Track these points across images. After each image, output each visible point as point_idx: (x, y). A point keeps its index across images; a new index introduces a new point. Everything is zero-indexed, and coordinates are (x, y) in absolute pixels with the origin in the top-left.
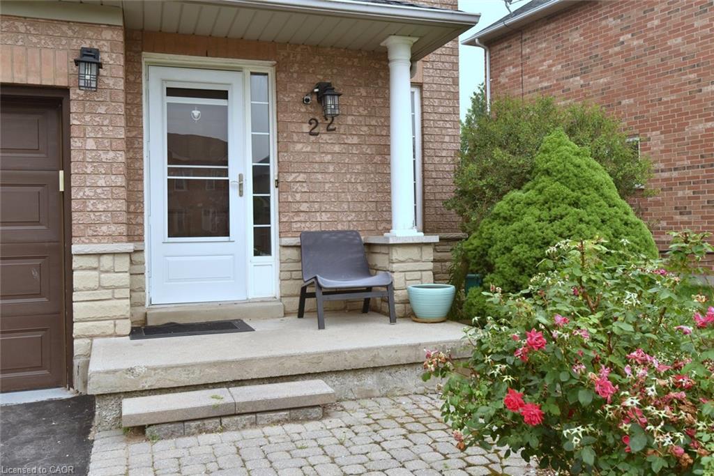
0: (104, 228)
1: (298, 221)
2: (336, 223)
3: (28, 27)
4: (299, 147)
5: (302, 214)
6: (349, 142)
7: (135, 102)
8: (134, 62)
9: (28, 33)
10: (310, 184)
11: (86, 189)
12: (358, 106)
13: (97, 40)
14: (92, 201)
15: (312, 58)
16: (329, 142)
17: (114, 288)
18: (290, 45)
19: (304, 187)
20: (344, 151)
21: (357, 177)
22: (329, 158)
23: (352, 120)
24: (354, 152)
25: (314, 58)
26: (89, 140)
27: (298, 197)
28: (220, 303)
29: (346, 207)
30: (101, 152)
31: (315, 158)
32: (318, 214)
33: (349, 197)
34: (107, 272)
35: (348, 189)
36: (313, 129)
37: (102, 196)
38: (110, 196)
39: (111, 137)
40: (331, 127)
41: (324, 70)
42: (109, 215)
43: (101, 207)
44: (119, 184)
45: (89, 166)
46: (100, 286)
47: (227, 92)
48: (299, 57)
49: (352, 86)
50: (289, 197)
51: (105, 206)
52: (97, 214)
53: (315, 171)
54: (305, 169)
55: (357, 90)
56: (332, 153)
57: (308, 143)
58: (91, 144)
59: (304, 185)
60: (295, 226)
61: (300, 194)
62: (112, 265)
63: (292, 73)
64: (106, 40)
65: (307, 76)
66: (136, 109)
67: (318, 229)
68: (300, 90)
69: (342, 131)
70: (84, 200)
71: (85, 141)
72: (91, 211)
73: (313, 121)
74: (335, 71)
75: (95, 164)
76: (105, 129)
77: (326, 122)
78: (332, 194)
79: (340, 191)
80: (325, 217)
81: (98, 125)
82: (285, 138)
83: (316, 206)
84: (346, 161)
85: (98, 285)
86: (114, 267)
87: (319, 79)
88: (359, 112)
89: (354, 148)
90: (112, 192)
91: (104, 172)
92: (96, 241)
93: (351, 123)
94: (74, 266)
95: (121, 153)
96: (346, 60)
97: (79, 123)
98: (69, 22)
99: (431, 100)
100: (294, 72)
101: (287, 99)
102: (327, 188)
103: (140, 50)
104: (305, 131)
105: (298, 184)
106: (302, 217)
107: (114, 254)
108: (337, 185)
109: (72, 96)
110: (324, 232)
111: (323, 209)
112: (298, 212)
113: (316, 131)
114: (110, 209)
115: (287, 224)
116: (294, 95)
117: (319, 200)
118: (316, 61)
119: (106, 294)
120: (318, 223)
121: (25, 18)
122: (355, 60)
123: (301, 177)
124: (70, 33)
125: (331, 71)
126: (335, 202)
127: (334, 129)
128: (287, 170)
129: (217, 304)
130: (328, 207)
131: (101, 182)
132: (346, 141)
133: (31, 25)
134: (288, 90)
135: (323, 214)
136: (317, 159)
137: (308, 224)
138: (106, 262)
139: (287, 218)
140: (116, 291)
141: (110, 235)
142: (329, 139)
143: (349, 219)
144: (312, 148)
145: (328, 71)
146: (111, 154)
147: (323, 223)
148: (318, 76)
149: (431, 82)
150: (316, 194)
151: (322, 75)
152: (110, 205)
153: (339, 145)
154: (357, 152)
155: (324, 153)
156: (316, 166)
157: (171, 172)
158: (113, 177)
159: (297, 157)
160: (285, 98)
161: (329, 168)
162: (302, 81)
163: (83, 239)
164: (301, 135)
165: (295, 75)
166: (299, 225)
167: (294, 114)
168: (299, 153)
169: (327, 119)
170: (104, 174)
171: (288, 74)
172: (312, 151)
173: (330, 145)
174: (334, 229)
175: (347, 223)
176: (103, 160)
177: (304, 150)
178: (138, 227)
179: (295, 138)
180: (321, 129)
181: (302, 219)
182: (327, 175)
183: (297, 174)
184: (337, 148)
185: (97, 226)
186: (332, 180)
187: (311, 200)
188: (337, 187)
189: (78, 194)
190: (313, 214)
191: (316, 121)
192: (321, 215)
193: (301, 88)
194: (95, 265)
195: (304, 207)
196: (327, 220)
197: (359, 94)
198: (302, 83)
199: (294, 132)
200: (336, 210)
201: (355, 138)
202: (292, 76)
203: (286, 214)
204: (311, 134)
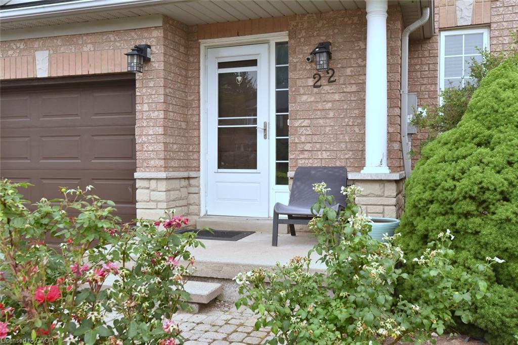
0: (152, 162)
1: (303, 158)
2: (335, 160)
3: (115, 37)
4: (304, 98)
5: (306, 153)
6: (348, 90)
7: (194, 76)
8: (193, 48)
9: (115, 41)
10: (313, 128)
11: (143, 137)
12: (357, 59)
13: (150, 38)
14: (146, 145)
15: (317, 23)
16: (331, 92)
17: (158, 202)
18: (299, 15)
19: (308, 130)
20: (343, 99)
21: (355, 120)
22: (329, 105)
23: (351, 71)
24: (352, 99)
25: (318, 23)
26: (145, 104)
27: (303, 139)
28: (247, 218)
29: (344, 146)
30: (151, 112)
31: (318, 107)
32: (319, 153)
33: (347, 138)
34: (154, 191)
35: (346, 132)
36: (316, 82)
37: (151, 141)
38: (155, 141)
39: (156, 101)
40: (332, 79)
41: (327, 32)
42: (155, 153)
43: (151, 148)
44: (160, 133)
45: (145, 122)
46: (150, 200)
47: (256, 60)
48: (306, 25)
49: (352, 41)
50: (296, 139)
51: (153, 148)
52: (149, 153)
53: (317, 117)
54: (309, 116)
55: (356, 45)
56: (333, 101)
57: (311, 94)
58: (146, 107)
59: (308, 129)
60: (300, 162)
61: (304, 136)
62: (156, 186)
63: (300, 38)
64: (154, 38)
65: (313, 39)
66: (193, 81)
67: (319, 165)
68: (306, 52)
69: (342, 81)
70: (142, 144)
71: (143, 105)
72: (146, 151)
73: (317, 76)
74: (336, 31)
75: (148, 120)
76: (153, 96)
77: (328, 75)
78: (332, 136)
79: (339, 133)
80: (325, 155)
81: (150, 94)
82: (294, 91)
83: (318, 146)
84: (345, 107)
85: (149, 199)
86: (157, 187)
87: (323, 40)
88: (357, 63)
89: (353, 95)
90: (157, 139)
91: (152, 125)
92: (148, 170)
93: (350, 74)
94: (137, 186)
95: (161, 112)
96: (346, 19)
97: (140, 94)
98: (135, 29)
99: (500, 39)
100: (302, 37)
101: (295, 61)
102: (327, 131)
103: (196, 39)
104: (309, 85)
105: (303, 128)
106: (306, 155)
107: (157, 179)
108: (336, 128)
109: (137, 77)
110: (325, 168)
111: (324, 148)
112: (303, 151)
113: (318, 84)
114: (156, 150)
115: (294, 161)
116: (301, 56)
117: (320, 141)
118: (320, 25)
119: (153, 205)
120: (319, 160)
121: (114, 31)
122: (354, 18)
123: (306, 123)
124: (136, 37)
125: (333, 31)
126: (335, 142)
127: (335, 81)
128: (294, 118)
129: (245, 219)
130: (328, 147)
131: (151, 132)
132: (345, 90)
133: (117, 35)
134: (297, 53)
135: (324, 152)
136: (320, 107)
137: (310, 160)
138: (153, 184)
139: (294, 155)
140: (159, 203)
141: (155, 167)
142: (330, 90)
143: (347, 156)
144: (315, 98)
145: (331, 32)
146: (156, 113)
147: (323, 160)
148: (321, 38)
149: (502, 20)
150: (318, 136)
151: (324, 36)
152: (155, 147)
153: (339, 94)
154: (355, 99)
155: (325, 101)
156: (319, 113)
157: (220, 122)
158: (157, 128)
159: (303, 106)
160: (294, 60)
161: (329, 114)
162: (308, 43)
163: (141, 169)
164: (306, 88)
165: (302, 40)
166: (303, 161)
167: (301, 72)
168: (305, 103)
169: (328, 73)
170: (153, 127)
171: (297, 40)
172: (316, 100)
173: (330, 95)
174: (333, 165)
175: (345, 160)
176: (153, 117)
177: (309, 100)
178: (194, 162)
179: (302, 91)
180: (323, 81)
181: (306, 156)
182: (327, 121)
183: (303, 120)
184: (337, 97)
185: (149, 160)
186: (332, 124)
187: (314, 141)
188: (336, 129)
189: (139, 140)
190: (315, 152)
191: (320, 75)
192: (322, 153)
193: (307, 50)
194: (147, 186)
195: (308, 147)
196: (327, 157)
197: (358, 48)
198: (307, 45)
199: (301, 86)
200: (335, 149)
201: (354, 86)
202: (300, 41)
203: (293, 152)
204: (315, 86)
